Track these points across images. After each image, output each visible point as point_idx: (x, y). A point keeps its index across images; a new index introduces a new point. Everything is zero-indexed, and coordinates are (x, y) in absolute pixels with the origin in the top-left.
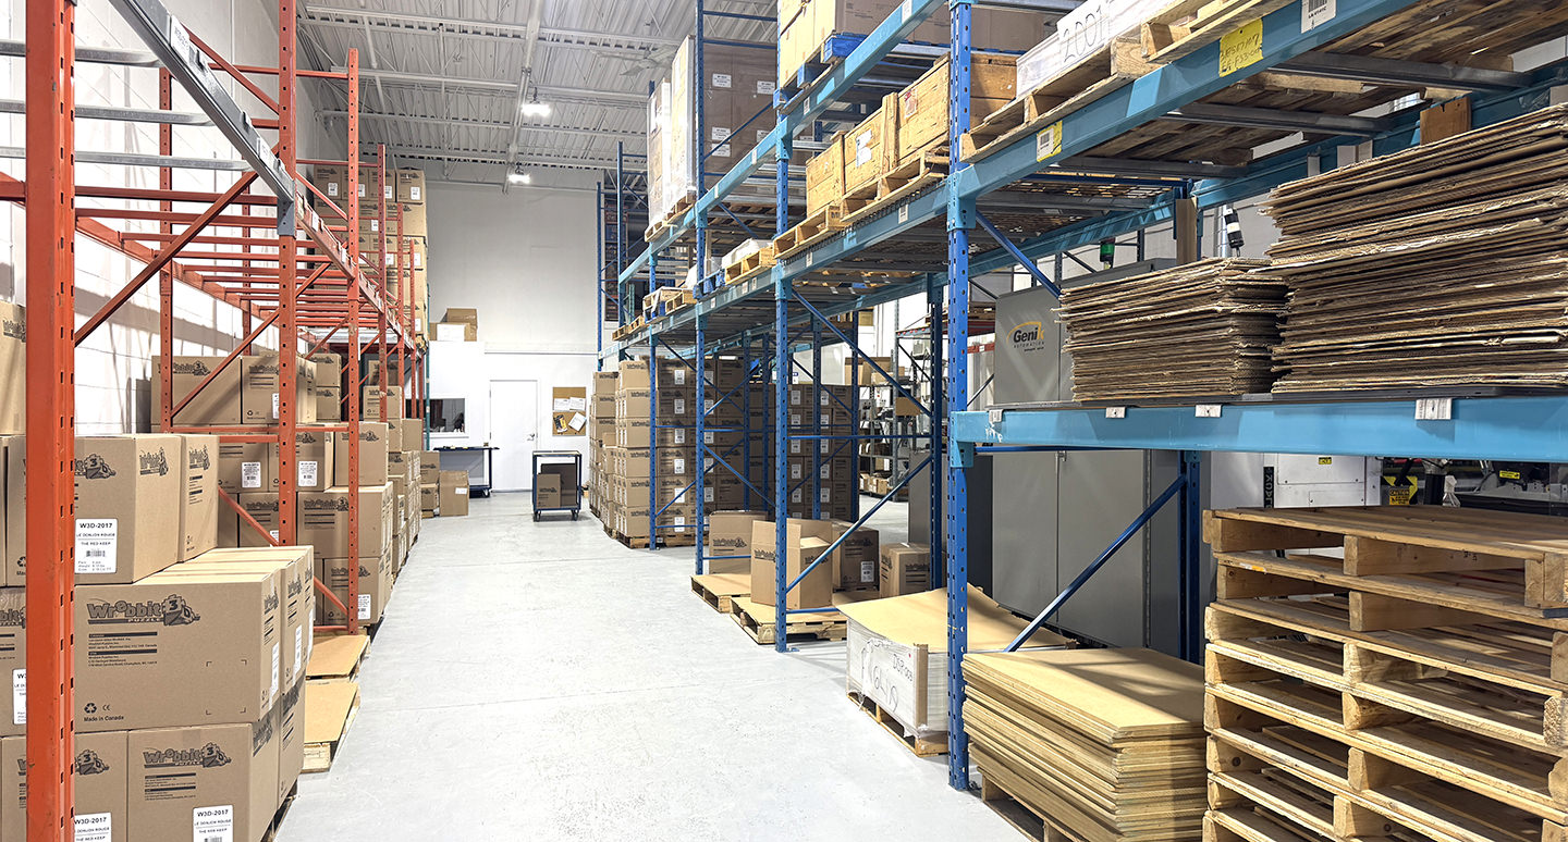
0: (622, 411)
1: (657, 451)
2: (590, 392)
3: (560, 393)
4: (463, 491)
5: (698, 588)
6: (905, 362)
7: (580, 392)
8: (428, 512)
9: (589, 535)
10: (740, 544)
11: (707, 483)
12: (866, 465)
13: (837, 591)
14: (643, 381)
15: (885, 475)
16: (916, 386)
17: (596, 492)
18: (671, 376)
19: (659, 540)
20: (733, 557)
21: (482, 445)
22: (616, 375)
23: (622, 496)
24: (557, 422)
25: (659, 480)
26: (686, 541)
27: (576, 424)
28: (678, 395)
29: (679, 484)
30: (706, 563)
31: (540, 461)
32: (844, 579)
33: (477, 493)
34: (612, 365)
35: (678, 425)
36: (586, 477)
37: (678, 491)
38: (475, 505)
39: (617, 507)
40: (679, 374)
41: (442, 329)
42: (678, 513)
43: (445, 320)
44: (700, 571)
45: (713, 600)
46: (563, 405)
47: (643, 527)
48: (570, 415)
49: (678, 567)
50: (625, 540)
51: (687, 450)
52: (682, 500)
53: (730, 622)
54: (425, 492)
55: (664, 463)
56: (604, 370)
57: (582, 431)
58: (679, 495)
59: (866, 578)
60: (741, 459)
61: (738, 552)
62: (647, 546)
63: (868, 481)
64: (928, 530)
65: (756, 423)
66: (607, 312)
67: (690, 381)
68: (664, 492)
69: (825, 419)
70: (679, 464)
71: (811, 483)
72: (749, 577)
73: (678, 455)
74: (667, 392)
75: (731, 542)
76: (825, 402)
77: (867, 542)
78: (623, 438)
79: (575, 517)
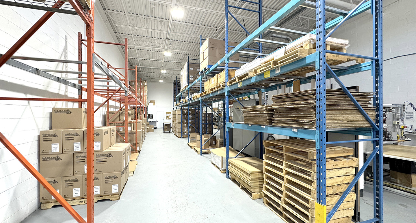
0: (177, 117)
1: (182, 123)
2: (172, 113)
3: (167, 113)
4: (153, 128)
5: (188, 145)
6: (220, 108)
7: (170, 113)
8: (148, 131)
9: (172, 135)
10: (195, 138)
11: (190, 128)
12: (214, 124)
13: (209, 145)
14: (180, 112)
15: (217, 125)
16: (221, 112)
17: (173, 129)
18: (184, 112)
19: (183, 137)
20: (194, 140)
21: (155, 121)
22: (176, 111)
23: (177, 130)
24: (167, 117)
25: (182, 128)
26: (187, 137)
27: (170, 117)
28: (185, 115)
29: (185, 128)
30: (190, 141)
31: (164, 124)
32: (211, 143)
33: (155, 128)
34: (175, 109)
35: (185, 119)
36: (171, 126)
37: (185, 129)
38: (154, 130)
39: (176, 131)
40: (185, 111)
41: (150, 103)
42: (185, 132)
43: (150, 102)
44: (189, 142)
45: (191, 147)
46: (168, 115)
47: (180, 135)
48: (169, 116)
49: (185, 141)
50: (178, 137)
51: (187, 123)
52: (186, 130)
53: (193, 150)
54: (147, 128)
55: (183, 125)
56: (174, 110)
57: (171, 119)
58: (185, 130)
59: (214, 143)
60: (195, 125)
61: (195, 139)
62: (181, 137)
63: (214, 126)
64: (223, 136)
65: (197, 119)
66: (174, 101)
67: (187, 112)
68: (183, 129)
69: (208, 118)
70: (185, 125)
71: (206, 128)
72: (196, 143)
73: (185, 124)
74: (184, 114)
75: (193, 138)
76: (207, 116)
77: (214, 138)
78: (177, 121)
79: (170, 132)
